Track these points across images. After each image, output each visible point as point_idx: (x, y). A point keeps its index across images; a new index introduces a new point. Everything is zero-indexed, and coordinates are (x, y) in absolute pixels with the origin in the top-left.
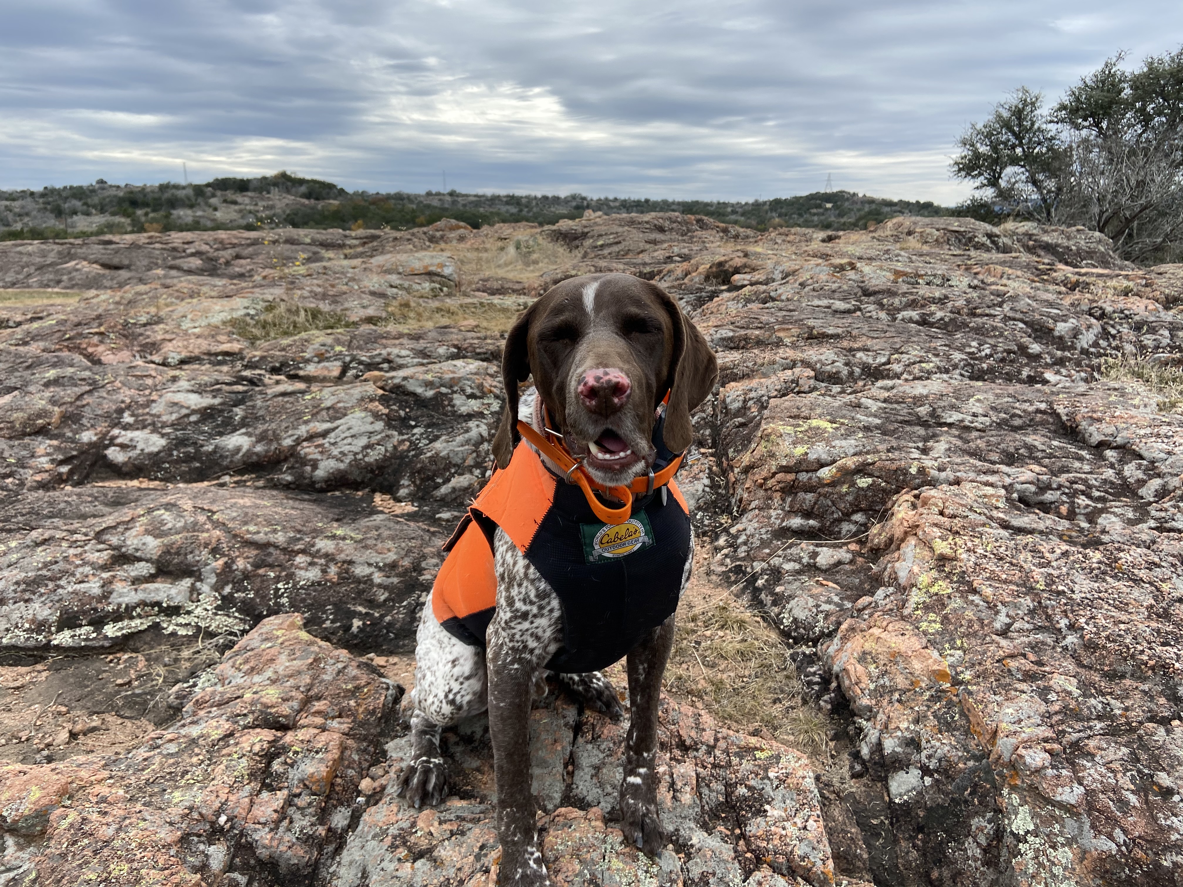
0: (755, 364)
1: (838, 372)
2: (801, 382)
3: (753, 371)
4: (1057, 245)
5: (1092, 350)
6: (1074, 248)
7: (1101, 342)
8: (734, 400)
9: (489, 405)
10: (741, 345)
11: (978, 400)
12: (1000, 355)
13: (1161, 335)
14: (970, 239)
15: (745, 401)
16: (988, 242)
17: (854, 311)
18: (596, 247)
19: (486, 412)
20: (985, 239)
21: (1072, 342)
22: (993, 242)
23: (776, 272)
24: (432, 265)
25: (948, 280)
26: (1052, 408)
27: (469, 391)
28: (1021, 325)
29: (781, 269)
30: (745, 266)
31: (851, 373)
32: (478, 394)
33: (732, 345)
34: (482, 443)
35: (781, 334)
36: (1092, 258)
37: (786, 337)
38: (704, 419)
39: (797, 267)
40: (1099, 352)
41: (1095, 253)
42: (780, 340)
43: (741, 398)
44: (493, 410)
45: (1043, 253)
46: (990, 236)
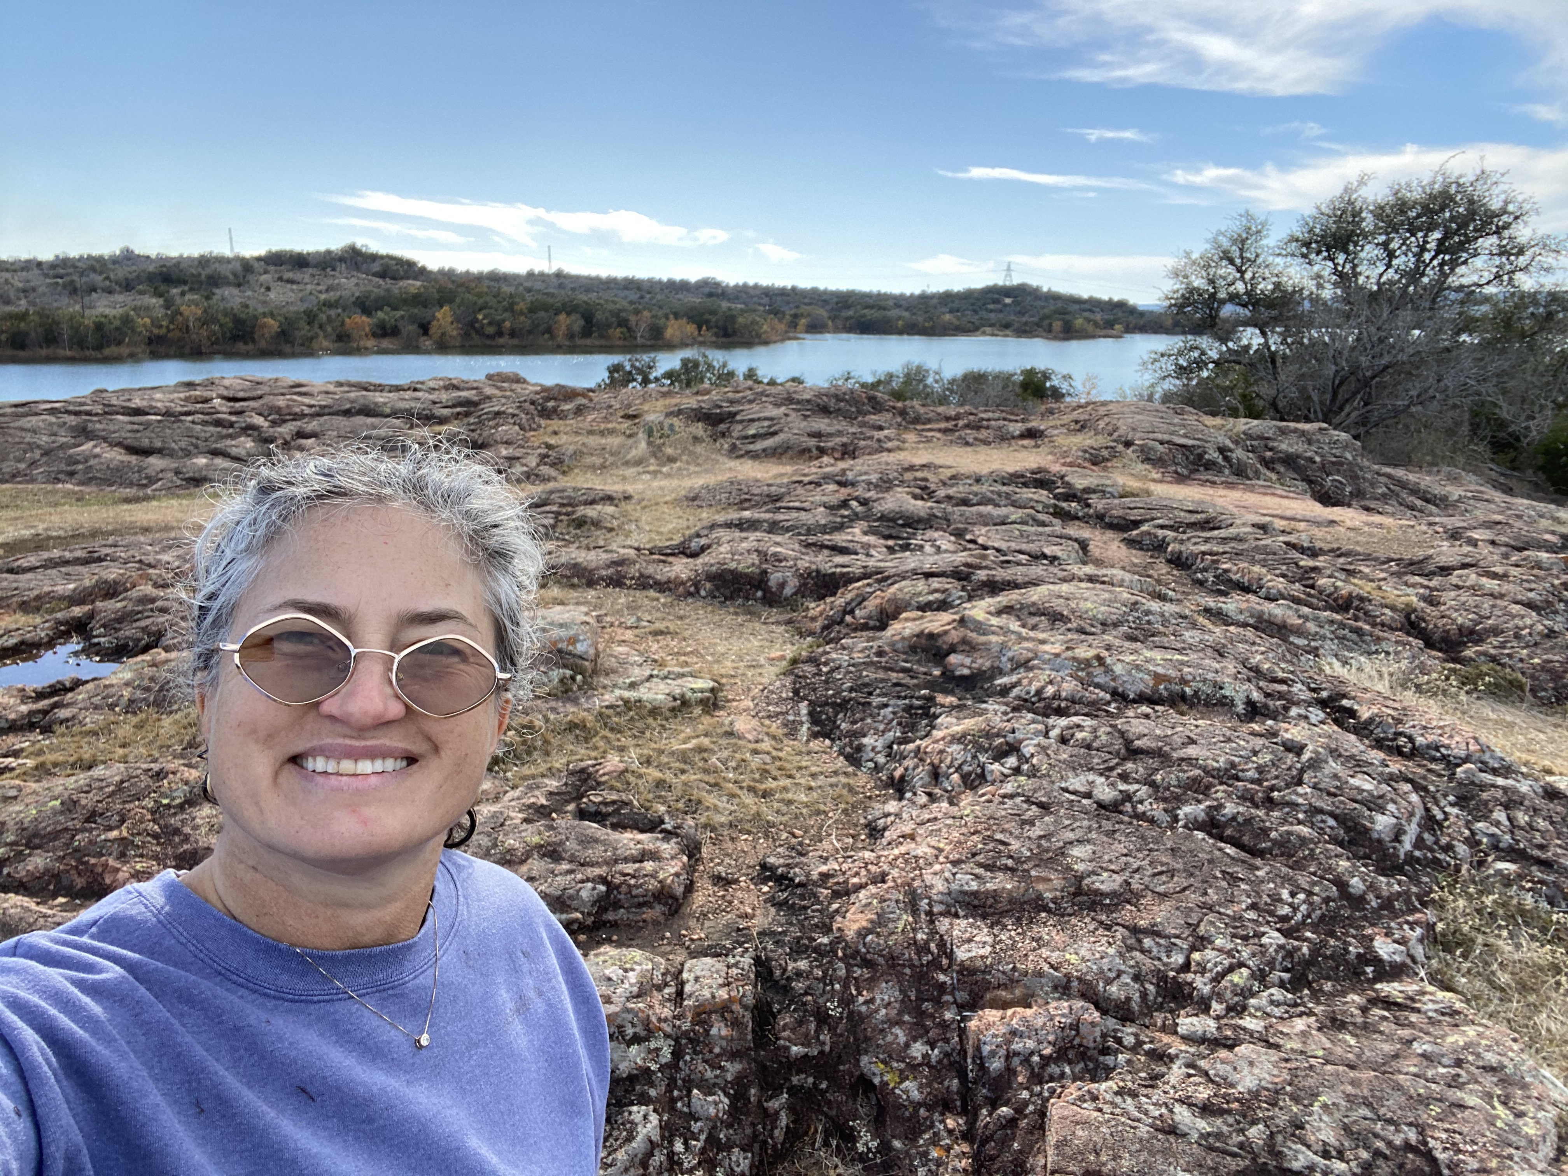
1: (1128, 999)
2: (1083, 1029)
4: (1298, 456)
5: (1417, 853)
6: (1318, 459)
7: (1426, 836)
8: (993, 1054)
9: (658, 1050)
11: (1325, 1107)
12: (1318, 912)
14: (1200, 456)
15: (1008, 1057)
16: (1220, 460)
17: (1123, 802)
18: (746, 437)
19: (654, 1067)
20: (1216, 455)
21: (1394, 848)
22: (1226, 459)
23: (1004, 659)
24: (561, 640)
25: (1221, 688)
26: (1426, 1144)
28: (1331, 822)
29: (1010, 654)
30: (964, 641)
31: (1144, 995)
33: (976, 902)
35: (1041, 887)
36: (1338, 472)
37: (1046, 890)
39: (1030, 655)
40: (1426, 858)
41: (1342, 464)
42: (1040, 897)
43: (1002, 1052)
44: (663, 1061)
45: (1282, 469)
46: (1222, 450)
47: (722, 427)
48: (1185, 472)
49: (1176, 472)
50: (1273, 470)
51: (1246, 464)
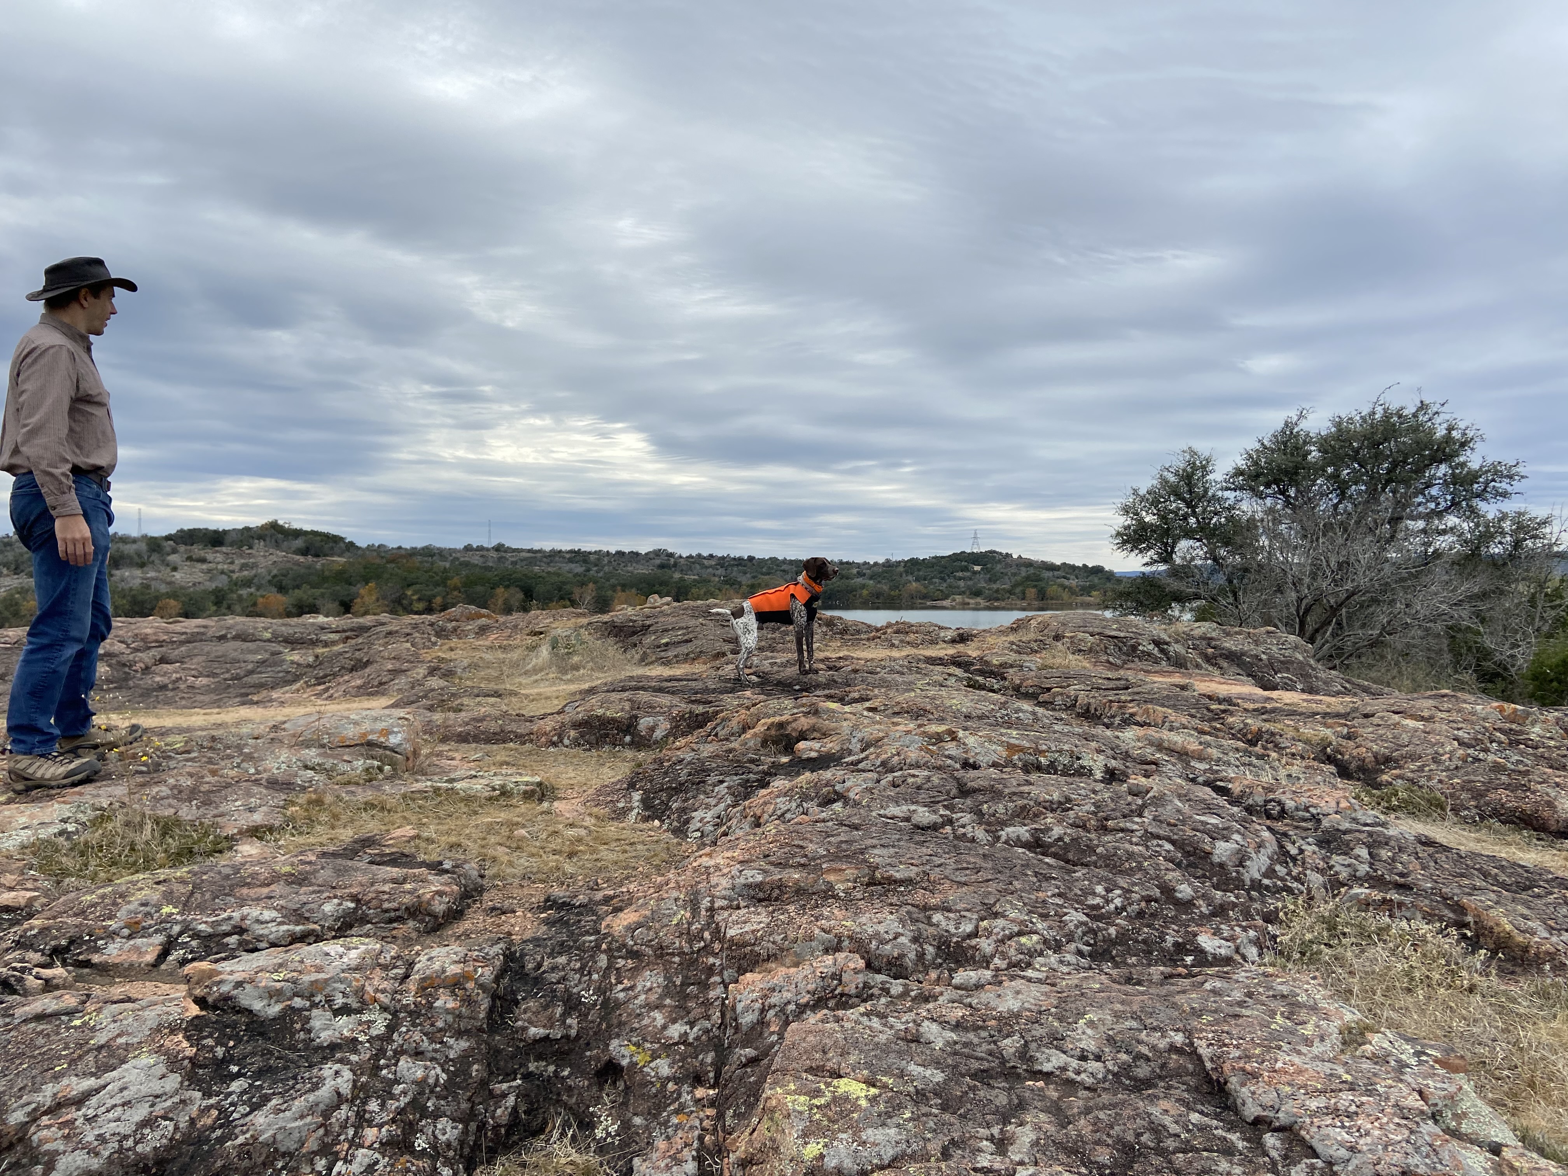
0: (785, 939)
1: (902, 956)
2: (845, 977)
3: (782, 950)
4: (1243, 654)
5: (1266, 882)
6: (1264, 657)
7: (1278, 868)
8: (747, 1009)
9: (370, 1023)
10: (774, 895)
11: (1091, 1024)
12: (1135, 907)
13: (1357, 857)
14: (1134, 648)
15: (763, 1011)
16: (1156, 651)
17: (943, 825)
18: (659, 647)
19: (362, 1038)
20: (1151, 647)
21: (1238, 872)
22: (1162, 651)
23: (854, 741)
24: (372, 732)
25: (1078, 758)
26: (1192, 1044)
27: (339, 1001)
28: (1168, 846)
29: (860, 735)
30: (813, 729)
31: (921, 956)
32: (355, 1005)
33: (761, 895)
34: (338, 1107)
35: (831, 878)
36: (1288, 670)
37: (838, 881)
38: (707, 1031)
39: (881, 734)
40: (1275, 885)
41: (1293, 662)
42: (831, 887)
43: (758, 1005)
44: (374, 1032)
45: (1225, 665)
46: (1157, 643)
47: (635, 638)
48: (1119, 662)
49: (1108, 662)
50: (1215, 665)
51: (1185, 658)
